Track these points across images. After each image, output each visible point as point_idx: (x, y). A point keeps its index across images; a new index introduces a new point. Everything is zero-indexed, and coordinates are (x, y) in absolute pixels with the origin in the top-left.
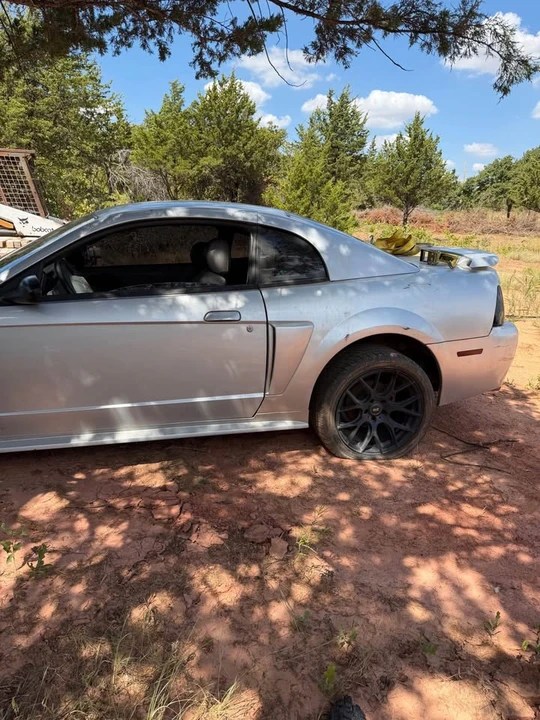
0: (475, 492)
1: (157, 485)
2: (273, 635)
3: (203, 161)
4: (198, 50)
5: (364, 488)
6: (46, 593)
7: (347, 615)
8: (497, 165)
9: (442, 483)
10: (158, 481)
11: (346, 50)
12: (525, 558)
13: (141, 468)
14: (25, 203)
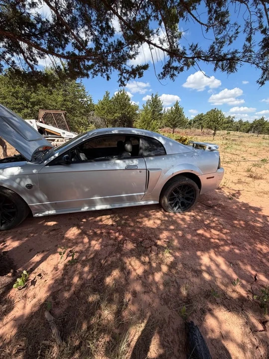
0: (214, 225)
1: (110, 224)
2: (158, 288)
3: (115, 115)
4: (120, 76)
5: (178, 224)
6: (75, 271)
7: (182, 278)
8: (199, 116)
9: (202, 221)
10: (110, 222)
11: (174, 75)
12: (237, 251)
13: (104, 217)
14: (64, 128)
